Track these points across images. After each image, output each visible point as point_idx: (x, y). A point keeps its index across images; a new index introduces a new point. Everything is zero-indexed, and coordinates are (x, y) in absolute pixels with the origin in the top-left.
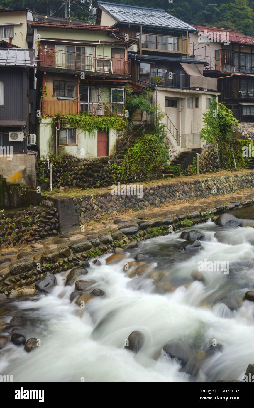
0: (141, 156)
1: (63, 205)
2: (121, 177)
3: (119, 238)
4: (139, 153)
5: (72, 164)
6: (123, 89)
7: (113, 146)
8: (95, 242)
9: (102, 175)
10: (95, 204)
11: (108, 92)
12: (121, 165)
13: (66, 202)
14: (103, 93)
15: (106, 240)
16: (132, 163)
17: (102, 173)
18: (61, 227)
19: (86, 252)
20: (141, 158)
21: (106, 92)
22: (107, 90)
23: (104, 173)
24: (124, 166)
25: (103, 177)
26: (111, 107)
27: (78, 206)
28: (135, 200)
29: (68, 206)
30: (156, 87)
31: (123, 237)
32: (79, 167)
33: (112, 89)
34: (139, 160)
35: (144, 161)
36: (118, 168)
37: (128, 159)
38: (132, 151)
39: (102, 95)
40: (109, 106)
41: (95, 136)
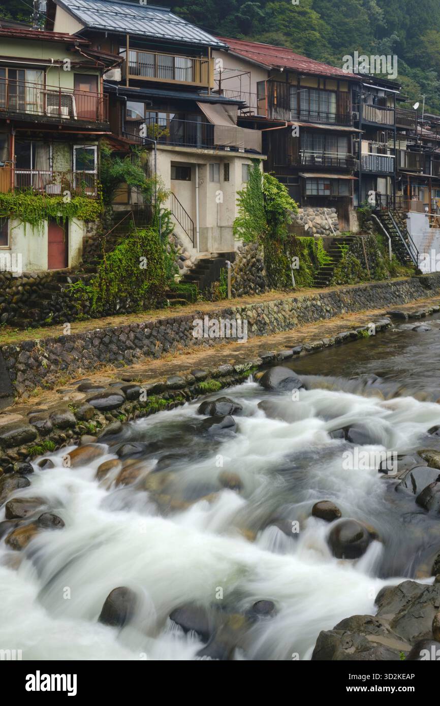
0: (128, 267)
2: (90, 307)
3: (88, 417)
4: (124, 262)
6: (95, 148)
7: (77, 250)
8: (44, 427)
9: (57, 303)
10: (43, 356)
11: (68, 152)
12: (92, 284)
14: (59, 153)
15: (64, 422)
16: (111, 281)
17: (57, 299)
19: (26, 447)
20: (127, 271)
21: (64, 152)
22: (66, 149)
23: (61, 300)
24: (96, 286)
25: (58, 306)
26: (73, 180)
27: (12, 360)
28: (117, 346)
30: (154, 144)
31: (95, 415)
32: (14, 288)
33: (75, 147)
34: (124, 274)
35: (134, 276)
36: (86, 289)
37: (104, 274)
38: (111, 258)
39: (56, 157)
40: (69, 177)
41: (43, 232)
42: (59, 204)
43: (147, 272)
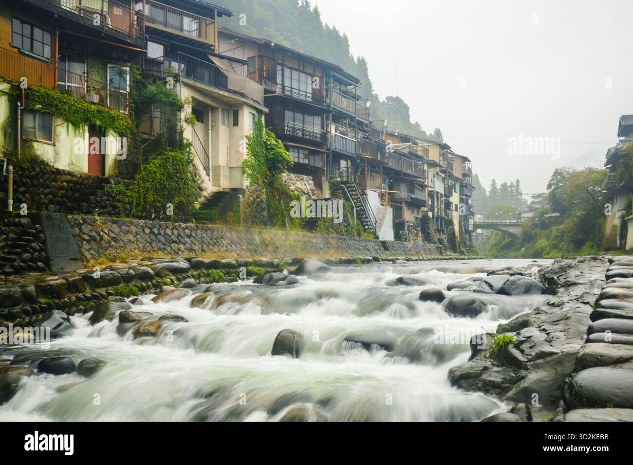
0: (161, 180)
1: (51, 223)
2: (131, 210)
3: (163, 275)
4: (158, 175)
5: (47, 175)
6: (128, 69)
7: (113, 161)
8: (127, 273)
9: (102, 201)
10: (103, 232)
11: (102, 69)
12: (131, 189)
13: (54, 218)
14: (93, 69)
15: (144, 272)
16: (148, 190)
17: (102, 196)
18: (51, 257)
19: (113, 289)
20: (161, 184)
21: (99, 68)
22: (100, 66)
23: (105, 198)
24: (135, 192)
25: (103, 203)
26: (107, 96)
27: (77, 230)
28: (165, 238)
29: (59, 226)
30: (179, 76)
31: (167, 275)
32: (59, 183)
33: (109, 66)
34: (158, 186)
35: (166, 190)
36: (127, 193)
37: (142, 182)
38: (147, 169)
39: (91, 72)
40: (103, 93)
41: (84, 136)
42: (99, 111)
43: (177, 189)
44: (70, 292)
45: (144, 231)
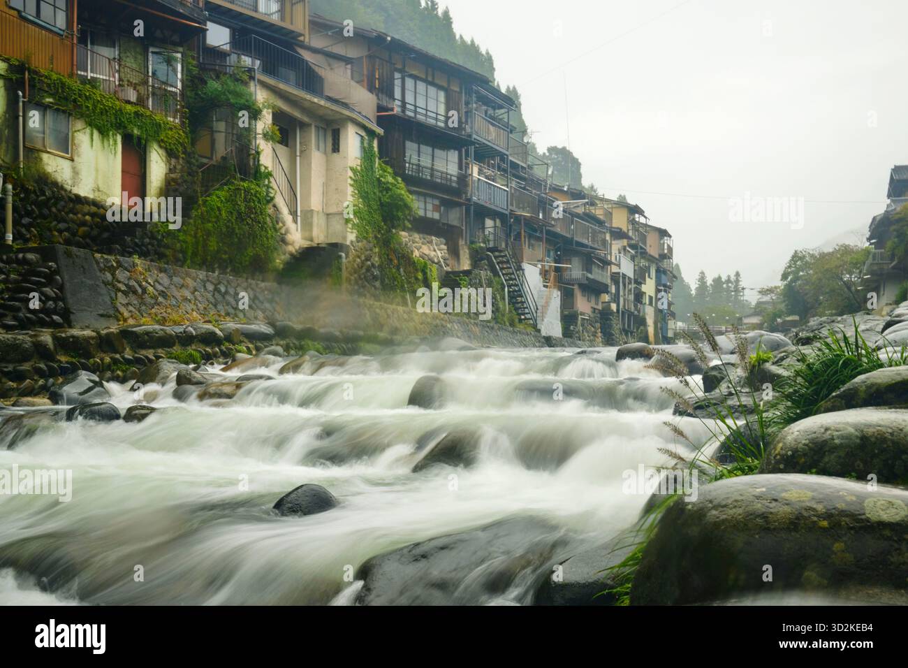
1: (71, 262)
3: (235, 340)
4: (223, 212)
5: (62, 203)
6: (179, 56)
7: (158, 190)
8: (185, 332)
9: (143, 245)
10: (147, 282)
13: (75, 255)
14: (128, 54)
15: (209, 333)
16: (209, 234)
17: (142, 238)
18: (72, 310)
19: (164, 352)
20: (228, 227)
21: (135, 54)
22: (138, 51)
23: (147, 240)
24: (191, 235)
25: (144, 248)
26: (148, 95)
27: (109, 276)
29: (82, 267)
30: (254, 71)
31: (241, 342)
32: (80, 216)
33: (151, 49)
34: (224, 230)
35: (235, 236)
36: (178, 236)
37: (200, 222)
38: (207, 203)
39: (124, 59)
40: (143, 89)
41: (115, 149)
42: (136, 114)
43: (251, 238)
44: (102, 351)
45: (205, 286)
